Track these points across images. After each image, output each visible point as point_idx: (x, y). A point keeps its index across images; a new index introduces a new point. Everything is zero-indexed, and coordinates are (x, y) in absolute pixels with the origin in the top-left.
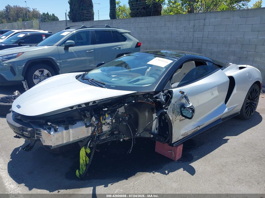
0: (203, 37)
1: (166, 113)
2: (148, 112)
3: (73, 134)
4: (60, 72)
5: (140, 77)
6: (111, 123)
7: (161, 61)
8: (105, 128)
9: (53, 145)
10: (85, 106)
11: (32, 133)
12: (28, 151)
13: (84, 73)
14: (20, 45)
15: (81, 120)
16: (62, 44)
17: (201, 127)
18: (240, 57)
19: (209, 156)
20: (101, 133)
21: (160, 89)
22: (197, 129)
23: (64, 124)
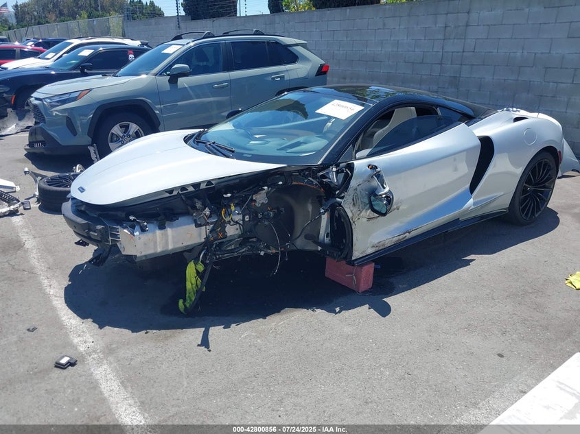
0: (463, 52)
1: (340, 204)
2: (312, 203)
3: (173, 237)
4: (160, 128)
5: (301, 139)
6: (241, 222)
7: (343, 106)
8: (231, 231)
9: (138, 255)
10: (194, 190)
11: (105, 235)
12: (99, 266)
13: (202, 130)
14: (84, 74)
15: (187, 213)
16: (165, 71)
17: (413, 234)
18: (542, 96)
19: (425, 287)
20: (224, 238)
21: (333, 160)
22: (404, 236)
23: (157, 220)
